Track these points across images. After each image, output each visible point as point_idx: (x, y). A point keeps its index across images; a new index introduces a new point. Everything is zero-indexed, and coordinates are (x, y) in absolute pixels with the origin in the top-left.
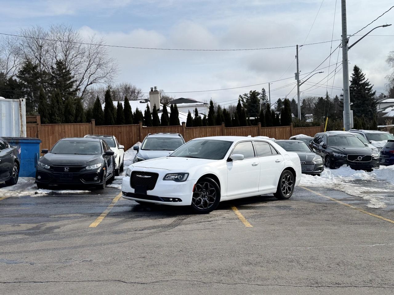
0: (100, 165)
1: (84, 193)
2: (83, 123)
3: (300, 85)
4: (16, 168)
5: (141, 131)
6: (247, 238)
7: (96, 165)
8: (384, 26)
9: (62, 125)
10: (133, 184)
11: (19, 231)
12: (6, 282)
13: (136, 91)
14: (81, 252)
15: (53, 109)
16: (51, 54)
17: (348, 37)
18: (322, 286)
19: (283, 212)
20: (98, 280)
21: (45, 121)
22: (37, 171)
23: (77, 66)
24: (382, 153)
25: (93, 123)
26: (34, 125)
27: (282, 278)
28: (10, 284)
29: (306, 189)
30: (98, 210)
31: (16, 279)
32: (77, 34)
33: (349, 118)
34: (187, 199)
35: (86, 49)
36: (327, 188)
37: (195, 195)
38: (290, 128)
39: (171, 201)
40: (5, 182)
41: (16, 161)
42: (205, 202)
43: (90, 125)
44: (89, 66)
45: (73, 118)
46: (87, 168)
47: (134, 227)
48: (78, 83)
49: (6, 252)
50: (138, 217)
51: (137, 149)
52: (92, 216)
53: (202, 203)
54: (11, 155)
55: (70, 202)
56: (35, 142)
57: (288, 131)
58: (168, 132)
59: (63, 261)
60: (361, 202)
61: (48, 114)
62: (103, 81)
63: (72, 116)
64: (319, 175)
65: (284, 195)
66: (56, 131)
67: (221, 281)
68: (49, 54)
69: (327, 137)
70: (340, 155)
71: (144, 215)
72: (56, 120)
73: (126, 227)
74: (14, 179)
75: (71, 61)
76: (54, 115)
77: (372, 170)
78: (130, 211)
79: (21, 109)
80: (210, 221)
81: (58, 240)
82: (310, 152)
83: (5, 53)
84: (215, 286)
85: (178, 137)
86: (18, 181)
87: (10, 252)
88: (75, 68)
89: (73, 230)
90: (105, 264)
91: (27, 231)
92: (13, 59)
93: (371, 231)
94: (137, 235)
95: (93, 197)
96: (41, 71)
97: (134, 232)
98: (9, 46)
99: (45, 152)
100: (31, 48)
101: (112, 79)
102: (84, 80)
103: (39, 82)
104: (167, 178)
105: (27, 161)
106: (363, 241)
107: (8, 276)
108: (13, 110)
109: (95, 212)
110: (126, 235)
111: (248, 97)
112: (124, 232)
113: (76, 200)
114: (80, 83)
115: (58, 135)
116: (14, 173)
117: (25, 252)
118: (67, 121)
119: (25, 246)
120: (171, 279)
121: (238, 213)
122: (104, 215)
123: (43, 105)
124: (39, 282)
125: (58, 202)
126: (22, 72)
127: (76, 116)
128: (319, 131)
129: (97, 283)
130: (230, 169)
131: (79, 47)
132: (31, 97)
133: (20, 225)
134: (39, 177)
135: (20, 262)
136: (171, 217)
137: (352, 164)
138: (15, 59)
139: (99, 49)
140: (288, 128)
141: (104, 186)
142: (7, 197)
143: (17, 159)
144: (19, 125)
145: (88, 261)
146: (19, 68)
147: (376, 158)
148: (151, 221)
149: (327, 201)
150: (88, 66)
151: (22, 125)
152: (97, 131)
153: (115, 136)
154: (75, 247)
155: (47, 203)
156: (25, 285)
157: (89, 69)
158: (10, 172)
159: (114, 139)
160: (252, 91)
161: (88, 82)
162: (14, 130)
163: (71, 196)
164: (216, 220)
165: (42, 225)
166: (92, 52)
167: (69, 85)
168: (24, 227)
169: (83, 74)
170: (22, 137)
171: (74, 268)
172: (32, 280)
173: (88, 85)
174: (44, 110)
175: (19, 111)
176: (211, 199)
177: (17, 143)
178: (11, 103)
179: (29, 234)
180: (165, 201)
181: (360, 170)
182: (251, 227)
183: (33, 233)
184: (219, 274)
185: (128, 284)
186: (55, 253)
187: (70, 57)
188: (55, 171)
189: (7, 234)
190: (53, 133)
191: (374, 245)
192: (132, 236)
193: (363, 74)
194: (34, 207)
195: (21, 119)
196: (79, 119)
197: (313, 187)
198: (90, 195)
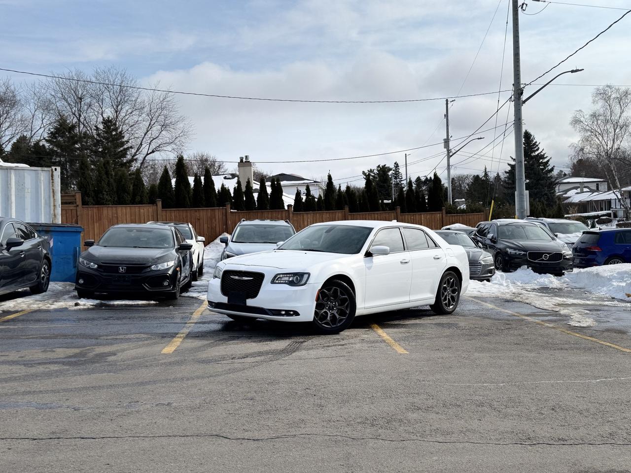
0: (171, 264)
1: (149, 305)
2: (143, 205)
3: (451, 156)
4: (46, 268)
5: (229, 216)
6: (405, 369)
7: (166, 264)
8: (572, 71)
9: (113, 208)
10: (224, 290)
11: (53, 359)
12: (36, 438)
13: (217, 164)
14: (153, 391)
15: (100, 185)
16: (95, 109)
17: (522, 86)
18: (538, 444)
19: (447, 332)
20: (184, 435)
21: (88, 202)
22: (78, 272)
23: (132, 127)
24: (575, 250)
25: (158, 204)
26: (72, 207)
27: (474, 431)
28: (43, 442)
29: (474, 300)
30: (171, 329)
31: (53, 433)
32: (133, 82)
33: (524, 201)
34: (307, 312)
35: (145, 102)
36: (503, 299)
37: (319, 306)
38: (441, 215)
39: (283, 315)
40: (30, 288)
41: (46, 257)
42: (333, 316)
43: (155, 207)
44: (150, 127)
45: (128, 198)
46: (153, 268)
47: (229, 354)
48: (133, 151)
49: (34, 392)
50: (233, 338)
51: (225, 241)
52: (163, 337)
53: (329, 318)
54: (39, 248)
55: (129, 317)
56: (74, 230)
57: (438, 219)
58: (268, 219)
59: (125, 405)
60: (558, 318)
61: (93, 191)
62: (169, 148)
63: (128, 194)
64: (488, 281)
65: (446, 308)
66: (104, 215)
67: (379, 436)
68: (92, 110)
69: (498, 227)
70: (518, 252)
71: (242, 337)
72: (104, 200)
73: (217, 354)
74: (43, 283)
75: (124, 119)
76: (101, 192)
77: (563, 274)
78: (220, 331)
79: (53, 182)
80: (343, 345)
81: (114, 373)
82: (475, 248)
83: (29, 108)
84: (371, 443)
85: (286, 224)
86: (49, 287)
87: (41, 391)
88: (130, 129)
89: (137, 358)
90: (192, 409)
91: (66, 359)
92: (40, 116)
93: (587, 359)
94: (236, 366)
95: (162, 310)
96: (80, 133)
97: (232, 361)
98: (36, 98)
99: (90, 244)
100: (67, 101)
101: (182, 146)
102: (143, 146)
103: (78, 149)
104: (277, 280)
105: (62, 259)
106: (579, 374)
107: (38, 429)
108: (42, 184)
109: (167, 332)
110: (219, 365)
111: (374, 173)
112: (216, 360)
113: (137, 315)
114: (137, 152)
115: (107, 223)
116: (42, 275)
117: (65, 390)
118: (120, 201)
119: (64, 382)
120: (300, 433)
121: (382, 333)
122: (182, 335)
123: (85, 178)
124: (89, 438)
125: (112, 317)
126: (53, 135)
127: (134, 195)
128: (482, 219)
129: (183, 439)
130: (369, 268)
131: (136, 101)
132: (66, 170)
133: (54, 350)
134: (81, 281)
135: (58, 406)
136: (283, 339)
137: (533, 264)
138: (43, 117)
139: (165, 103)
140: (438, 215)
141: (178, 294)
142: (33, 310)
143: (47, 255)
144: (50, 206)
145: (164, 404)
146: (49, 129)
147: (567, 257)
148: (254, 344)
149: (509, 317)
150: (148, 127)
151: (54, 206)
152: (164, 217)
153: (191, 224)
154: (142, 384)
155: (93, 319)
156: (68, 442)
157: (150, 132)
158: (36, 274)
159: (190, 228)
160: (381, 166)
161: (148, 150)
162: (43, 212)
163: (129, 309)
164: (352, 344)
165: (88, 350)
166: (154, 106)
167: (121, 153)
168: (61, 353)
169: (141, 139)
170: (54, 223)
171: (144, 416)
172: (78, 435)
173: (148, 154)
174: (86, 186)
175: (51, 185)
176: (342, 313)
177: (47, 232)
178: (38, 174)
179: (70, 364)
180: (274, 315)
181: (545, 273)
182: (407, 354)
183: (75, 362)
184: (373, 425)
185: (233, 440)
186: (111, 392)
187: (123, 114)
188: (104, 272)
189: (34, 364)
190: (100, 219)
191: (598, 380)
192: (229, 367)
193: (536, 142)
194: (74, 324)
195: (54, 197)
196: (138, 198)
197: (482, 298)
198: (157, 308)
